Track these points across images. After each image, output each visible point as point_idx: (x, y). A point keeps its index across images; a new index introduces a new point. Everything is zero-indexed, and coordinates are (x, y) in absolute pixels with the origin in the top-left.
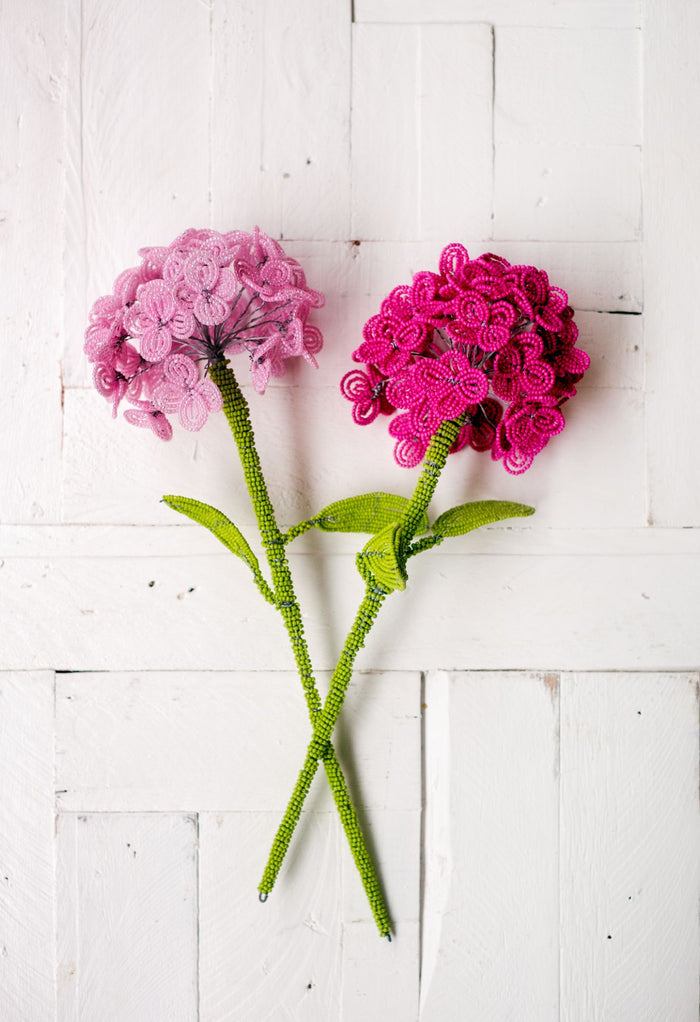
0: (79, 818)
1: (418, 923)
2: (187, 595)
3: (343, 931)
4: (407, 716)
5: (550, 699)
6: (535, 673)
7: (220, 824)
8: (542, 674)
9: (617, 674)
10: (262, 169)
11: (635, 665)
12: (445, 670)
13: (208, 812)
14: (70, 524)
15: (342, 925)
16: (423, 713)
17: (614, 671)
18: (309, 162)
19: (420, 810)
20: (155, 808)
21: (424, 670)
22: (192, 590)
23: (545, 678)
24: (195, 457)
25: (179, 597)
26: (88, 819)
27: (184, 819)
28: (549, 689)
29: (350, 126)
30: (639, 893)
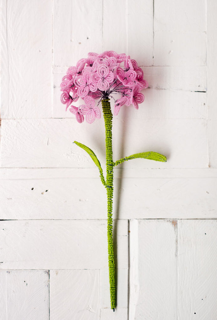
0: (7, 272)
1: (127, 309)
2: (45, 193)
3: (101, 311)
4: (123, 236)
5: (174, 229)
6: (168, 220)
7: (57, 274)
8: (171, 220)
9: (198, 220)
10: (71, 41)
11: (204, 218)
12: (136, 219)
13: (53, 269)
14: (3, 168)
15: (100, 309)
16: (129, 234)
17: (197, 219)
18: (88, 38)
19: (128, 269)
20: (34, 268)
21: (129, 219)
22: (47, 191)
23: (172, 221)
24: (48, 144)
25: (42, 194)
26: (10, 272)
27: (44, 272)
28: (174, 225)
29: (103, 25)
30: (206, 297)
